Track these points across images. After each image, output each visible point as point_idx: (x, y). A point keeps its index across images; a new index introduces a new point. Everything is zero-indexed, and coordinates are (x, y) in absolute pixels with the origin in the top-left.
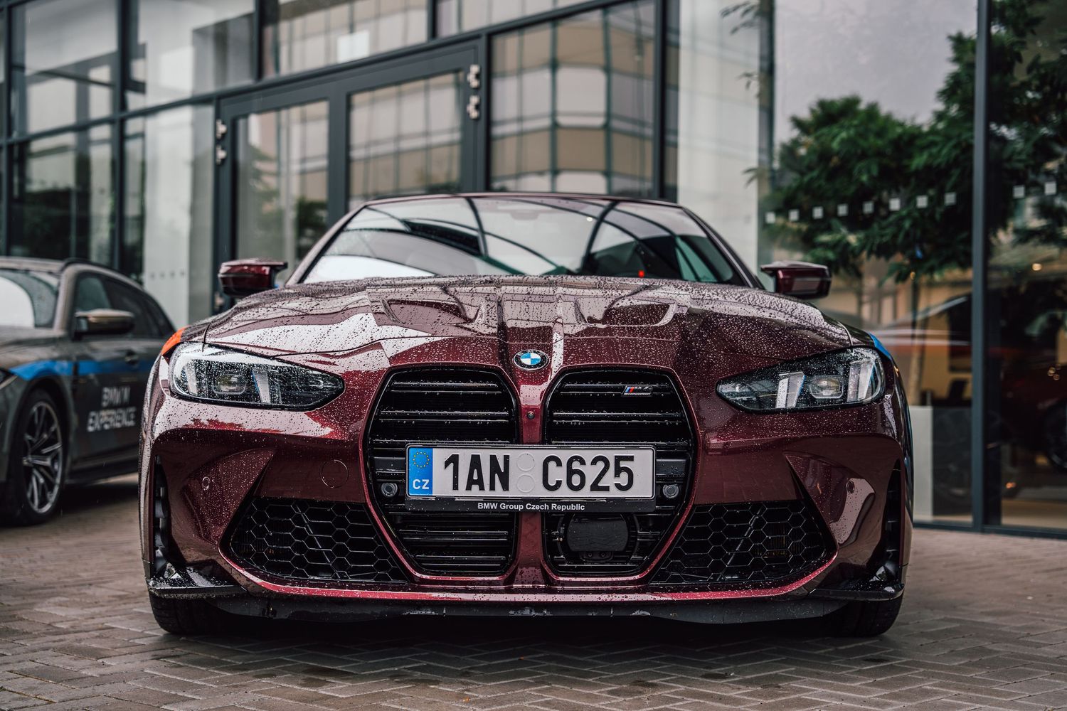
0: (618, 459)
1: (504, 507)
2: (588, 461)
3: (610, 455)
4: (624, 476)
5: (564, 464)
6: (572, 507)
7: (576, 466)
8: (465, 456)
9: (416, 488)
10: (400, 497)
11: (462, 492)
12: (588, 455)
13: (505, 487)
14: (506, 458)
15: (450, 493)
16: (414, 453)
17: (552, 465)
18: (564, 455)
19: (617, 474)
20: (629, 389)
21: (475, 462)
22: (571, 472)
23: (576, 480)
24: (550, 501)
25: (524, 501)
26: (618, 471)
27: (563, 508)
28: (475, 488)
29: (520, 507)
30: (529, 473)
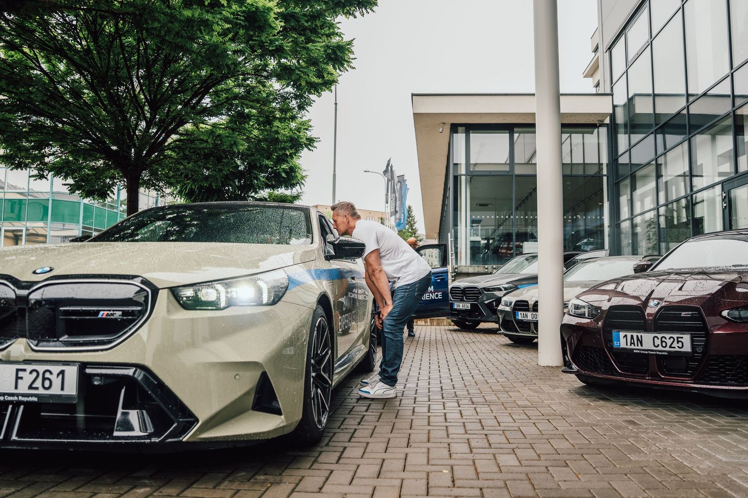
0: (678, 338)
1: (642, 352)
2: (668, 338)
3: (675, 336)
4: (680, 343)
5: (660, 339)
6: (663, 353)
7: (663, 339)
8: (629, 335)
9: (615, 344)
10: (612, 346)
11: (629, 347)
12: (668, 336)
13: (642, 346)
14: (641, 336)
15: (625, 346)
16: (614, 333)
17: (656, 339)
18: (660, 336)
19: (678, 343)
20: (683, 314)
21: (632, 337)
22: (662, 342)
23: (664, 344)
24: (656, 351)
25: (648, 350)
26: (678, 342)
27: (660, 353)
28: (633, 345)
29: (647, 352)
30: (649, 342)
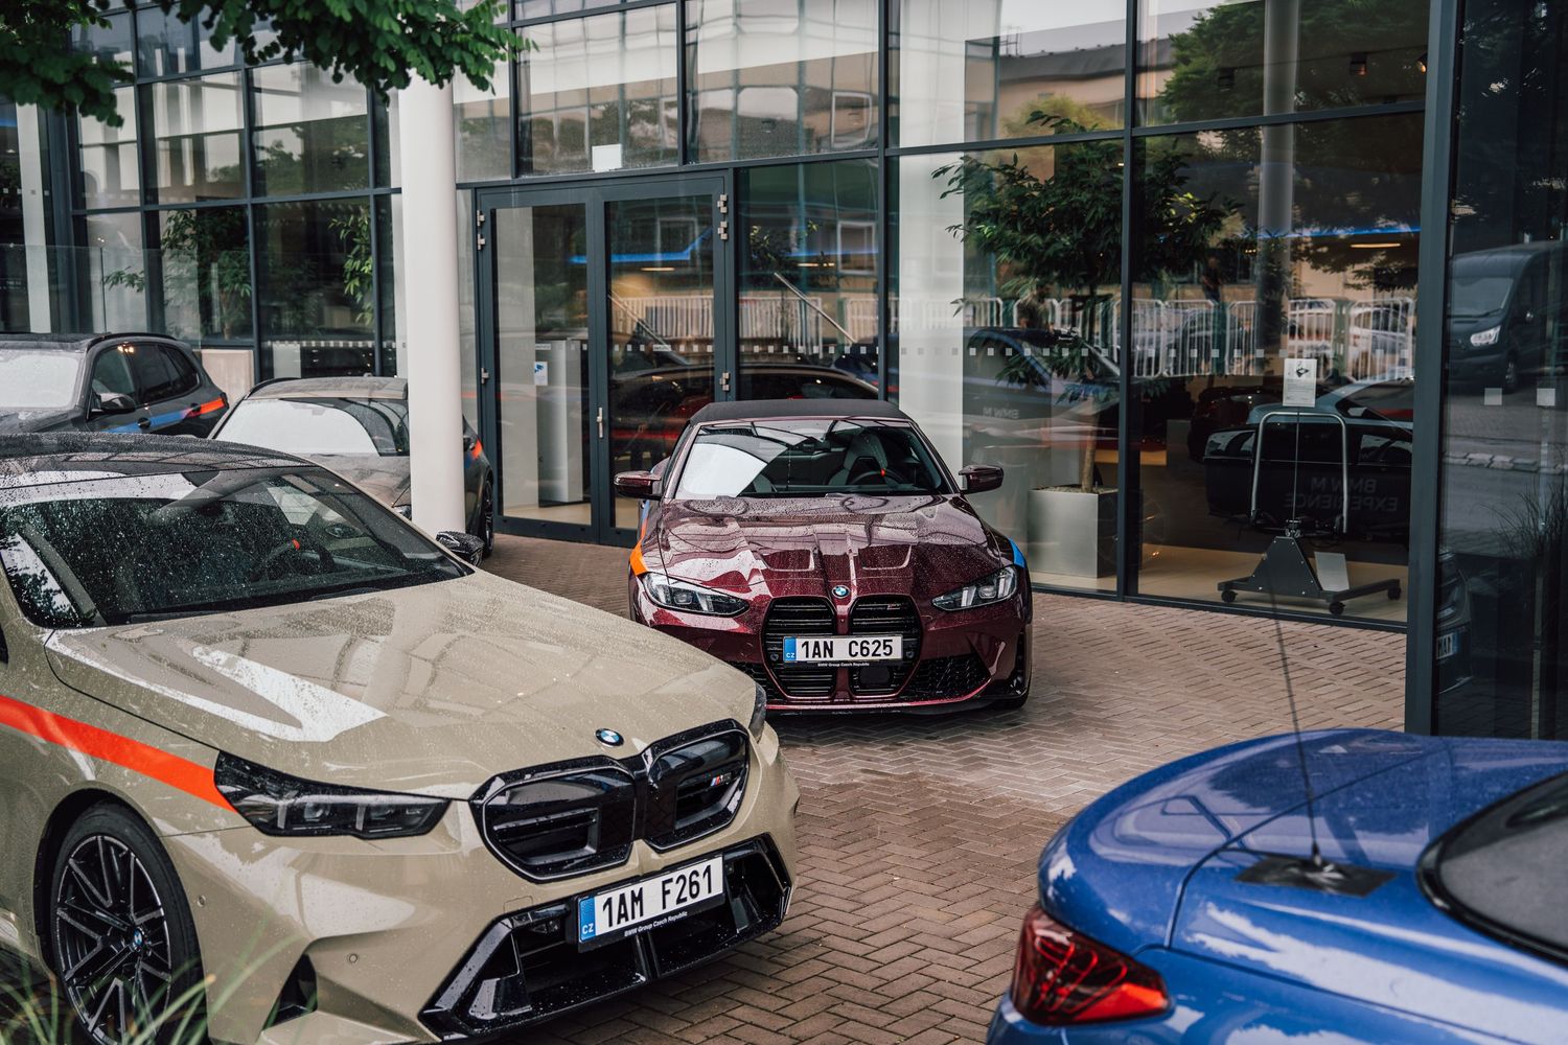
0: (885, 641)
1: (830, 665)
2: (871, 642)
3: (881, 639)
4: (888, 649)
5: (859, 644)
6: (863, 664)
7: (865, 645)
8: (812, 642)
9: (788, 658)
10: (781, 660)
11: (810, 659)
12: (871, 640)
13: (831, 656)
14: (832, 642)
15: (804, 659)
16: (787, 640)
17: (853, 645)
18: (859, 640)
19: (884, 649)
20: (890, 607)
21: (817, 644)
22: (862, 648)
23: (865, 652)
24: (852, 662)
25: (840, 662)
26: (885, 647)
27: (859, 665)
28: (817, 657)
29: (838, 665)
30: (842, 649)
